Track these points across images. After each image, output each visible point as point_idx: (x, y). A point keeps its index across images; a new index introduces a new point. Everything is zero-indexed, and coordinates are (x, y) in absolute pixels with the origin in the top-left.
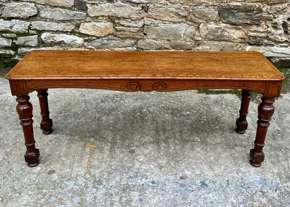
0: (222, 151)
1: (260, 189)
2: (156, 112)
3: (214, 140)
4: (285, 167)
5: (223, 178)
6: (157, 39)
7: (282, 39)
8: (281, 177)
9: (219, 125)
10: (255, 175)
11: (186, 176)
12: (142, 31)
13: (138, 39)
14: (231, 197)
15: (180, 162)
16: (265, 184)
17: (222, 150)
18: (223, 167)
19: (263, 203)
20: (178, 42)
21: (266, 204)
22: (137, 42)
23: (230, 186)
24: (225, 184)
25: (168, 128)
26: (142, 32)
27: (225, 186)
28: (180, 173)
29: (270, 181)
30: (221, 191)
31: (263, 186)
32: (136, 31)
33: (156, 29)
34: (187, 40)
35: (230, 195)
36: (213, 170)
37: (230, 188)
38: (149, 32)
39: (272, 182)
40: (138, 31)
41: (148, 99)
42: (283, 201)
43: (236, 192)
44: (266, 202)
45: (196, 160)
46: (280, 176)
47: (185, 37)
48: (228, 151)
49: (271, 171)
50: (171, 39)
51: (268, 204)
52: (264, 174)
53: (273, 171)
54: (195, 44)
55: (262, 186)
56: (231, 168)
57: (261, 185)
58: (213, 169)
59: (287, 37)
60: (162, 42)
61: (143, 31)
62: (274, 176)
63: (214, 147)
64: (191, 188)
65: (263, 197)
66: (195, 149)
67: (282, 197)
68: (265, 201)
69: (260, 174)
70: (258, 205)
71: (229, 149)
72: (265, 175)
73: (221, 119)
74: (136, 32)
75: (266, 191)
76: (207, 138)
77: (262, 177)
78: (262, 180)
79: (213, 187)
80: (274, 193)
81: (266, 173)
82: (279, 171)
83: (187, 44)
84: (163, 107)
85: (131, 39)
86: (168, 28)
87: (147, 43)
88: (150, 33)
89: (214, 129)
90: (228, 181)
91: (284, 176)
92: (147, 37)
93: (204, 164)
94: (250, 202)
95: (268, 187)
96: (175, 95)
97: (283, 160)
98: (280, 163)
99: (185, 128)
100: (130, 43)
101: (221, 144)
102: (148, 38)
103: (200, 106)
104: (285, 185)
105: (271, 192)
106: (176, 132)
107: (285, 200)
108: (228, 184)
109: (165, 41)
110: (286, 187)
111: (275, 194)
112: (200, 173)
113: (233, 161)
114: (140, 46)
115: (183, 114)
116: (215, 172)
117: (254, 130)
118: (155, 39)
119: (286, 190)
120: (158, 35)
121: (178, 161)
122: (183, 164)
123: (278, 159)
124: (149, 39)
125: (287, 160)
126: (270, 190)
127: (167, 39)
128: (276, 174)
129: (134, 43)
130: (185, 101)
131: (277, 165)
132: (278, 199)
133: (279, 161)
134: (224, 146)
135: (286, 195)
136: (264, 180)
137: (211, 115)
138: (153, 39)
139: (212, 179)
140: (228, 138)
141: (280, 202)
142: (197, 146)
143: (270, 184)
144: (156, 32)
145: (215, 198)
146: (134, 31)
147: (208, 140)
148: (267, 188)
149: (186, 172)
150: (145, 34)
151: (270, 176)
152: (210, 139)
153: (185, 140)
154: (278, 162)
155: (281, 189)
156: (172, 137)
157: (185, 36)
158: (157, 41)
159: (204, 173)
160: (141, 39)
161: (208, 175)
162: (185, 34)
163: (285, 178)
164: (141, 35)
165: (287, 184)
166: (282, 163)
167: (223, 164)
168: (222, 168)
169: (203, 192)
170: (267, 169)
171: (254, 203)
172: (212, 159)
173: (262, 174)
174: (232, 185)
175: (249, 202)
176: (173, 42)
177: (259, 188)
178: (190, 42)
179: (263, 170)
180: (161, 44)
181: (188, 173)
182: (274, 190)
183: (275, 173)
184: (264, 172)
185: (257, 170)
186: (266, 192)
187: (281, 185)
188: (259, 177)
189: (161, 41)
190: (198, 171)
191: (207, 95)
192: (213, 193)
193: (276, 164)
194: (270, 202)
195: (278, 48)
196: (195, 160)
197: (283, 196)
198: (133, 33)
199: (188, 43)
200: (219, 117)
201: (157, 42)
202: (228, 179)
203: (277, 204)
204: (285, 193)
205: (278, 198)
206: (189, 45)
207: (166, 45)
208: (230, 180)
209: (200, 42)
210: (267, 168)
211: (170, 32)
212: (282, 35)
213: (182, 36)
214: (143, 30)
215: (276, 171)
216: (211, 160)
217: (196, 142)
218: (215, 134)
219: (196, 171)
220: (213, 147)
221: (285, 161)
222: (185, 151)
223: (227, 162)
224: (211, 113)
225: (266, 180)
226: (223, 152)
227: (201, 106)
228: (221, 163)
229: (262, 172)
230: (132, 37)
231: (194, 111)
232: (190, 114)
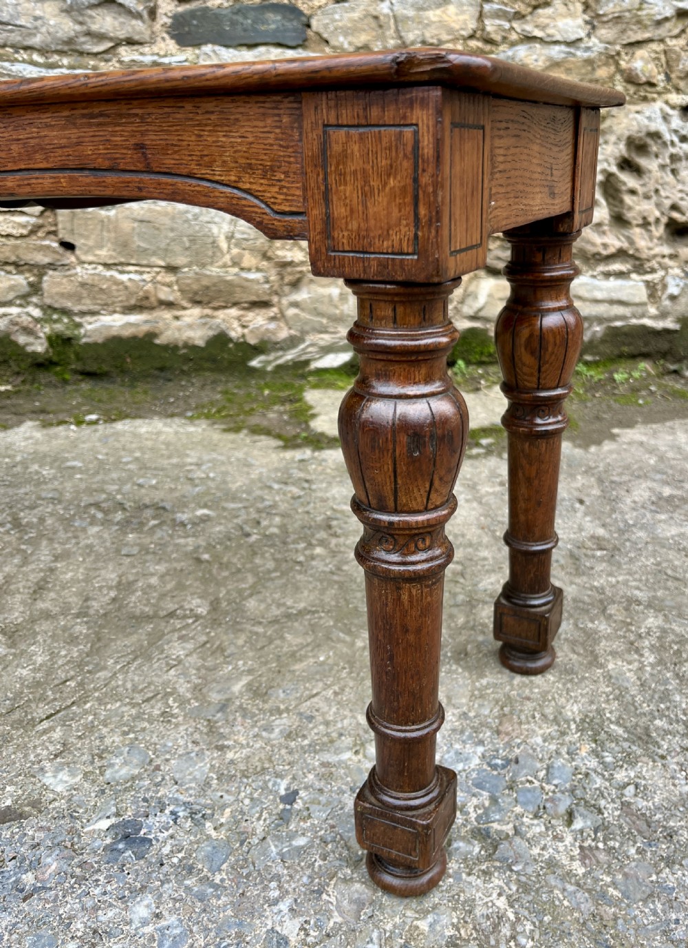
0: (308, 645)
1: (478, 818)
2: (49, 521)
3: (282, 601)
4: (626, 684)
5: (266, 782)
6: (121, 264)
7: (605, 246)
8: (603, 736)
9: (329, 543)
10: (457, 746)
11: (35, 804)
12: (49, 233)
13: (41, 270)
14: (276, 902)
15: (45, 725)
16: (511, 788)
17: (309, 640)
18: (283, 722)
19: (478, 911)
20: (208, 273)
21: (501, 917)
22: (40, 282)
23: (292, 827)
24: (265, 815)
25: (70, 575)
26: (52, 237)
27: (259, 830)
28: (8, 788)
29: (539, 765)
30: (224, 867)
31: (494, 800)
32: (25, 232)
33: (108, 217)
34: (245, 264)
35: (273, 884)
36: (221, 748)
37: (292, 836)
38: (81, 235)
39: (548, 769)
40: (33, 232)
41: (40, 482)
42: (614, 884)
43: (320, 862)
44: (502, 903)
45: (144, 702)
46: (597, 733)
47: (235, 251)
48: (339, 640)
49: (549, 711)
50: (180, 260)
51: (512, 917)
52: (507, 734)
53: (559, 711)
54: (282, 278)
55: (487, 803)
56: (327, 723)
57: (486, 794)
58: (220, 743)
59: (624, 235)
60: (146, 276)
61: (54, 233)
62: (563, 734)
63: (269, 633)
64: (28, 878)
65: (485, 873)
66: (162, 652)
67: (602, 857)
68: (495, 895)
69: (488, 734)
70: (450, 932)
71: (349, 632)
72: (514, 734)
73: (346, 523)
74: (22, 236)
75: (508, 828)
76: (251, 595)
77: (497, 751)
78: (494, 767)
79: (180, 851)
80: (555, 838)
81: (520, 723)
82: (594, 707)
83: (247, 280)
84: (97, 505)
85: (9, 268)
86: (159, 212)
87: (83, 285)
88: (87, 238)
89: (301, 558)
90: (291, 797)
91: (620, 731)
92: (78, 258)
93: (181, 719)
94: (397, 920)
95: (524, 804)
96: (175, 461)
97: (614, 654)
98: (602, 666)
99: (161, 568)
100: (11, 288)
101: (314, 612)
102: (84, 262)
103: (270, 488)
104: (620, 776)
105: (539, 828)
106: (101, 588)
107: (626, 875)
108: (284, 818)
109: (158, 273)
110: (631, 788)
111: (561, 840)
112: (136, 772)
113: (351, 684)
114: (52, 297)
115: (174, 520)
116: (230, 755)
117: (487, 547)
118: (115, 264)
119: (629, 804)
120: (123, 245)
121: (33, 723)
122: (57, 734)
123: (592, 652)
124: (90, 267)
125: (637, 651)
126: (536, 816)
127: (162, 263)
128: (573, 726)
129: (27, 289)
130: (208, 477)
131: (584, 678)
132: (581, 871)
133: (594, 661)
134: (322, 622)
135: (629, 837)
136: (504, 767)
137: (308, 513)
138: (107, 266)
139: (191, 799)
140: (354, 587)
141: (589, 891)
142: (181, 638)
143: (537, 784)
144: (109, 231)
145: (163, 923)
146: (14, 232)
147: (251, 604)
148: (518, 809)
149: (48, 780)
150: (69, 247)
151: (539, 740)
152: (263, 601)
153: (133, 617)
154: (590, 663)
155: (602, 803)
156: (65, 611)
157: (236, 245)
158: (122, 272)
159: (158, 768)
160: (52, 266)
161: (177, 776)
162: (232, 237)
163: (625, 740)
164: (48, 247)
165: (638, 768)
166: (611, 666)
167: (293, 703)
168: (277, 731)
169: (97, 891)
170: (529, 705)
171: (424, 925)
172: (237, 688)
173: (498, 732)
174: (309, 817)
175: (392, 917)
176: (191, 274)
177: (473, 816)
178: (258, 270)
179: (506, 710)
180: (142, 284)
181: (58, 781)
182: (556, 817)
183: (567, 721)
184: (511, 720)
185: (472, 714)
186: (511, 833)
187: (599, 782)
188: (480, 749)
189: (141, 273)
190: (125, 763)
191: (316, 454)
192: (166, 886)
193: (576, 674)
194: (526, 898)
195: (596, 282)
196: (134, 705)
197: (610, 850)
198: (12, 242)
199: (252, 276)
200: (338, 515)
201: (124, 277)
202: (294, 787)
203: (572, 910)
204: (621, 827)
205: (584, 864)
206: (257, 282)
207: (166, 289)
208: (306, 788)
209: (299, 269)
210: (528, 699)
211: (172, 230)
212: (606, 228)
213: (224, 245)
214: (56, 225)
215: (575, 708)
216: (226, 696)
217: (185, 617)
218: (299, 577)
219: (112, 765)
220: (266, 632)
221: (627, 656)
222: (104, 668)
223: (317, 694)
224: (308, 503)
225: (517, 762)
226: (310, 648)
227: (276, 486)
228: (283, 702)
229: (501, 724)
230: (13, 258)
231: (232, 505)
232: (207, 516)
